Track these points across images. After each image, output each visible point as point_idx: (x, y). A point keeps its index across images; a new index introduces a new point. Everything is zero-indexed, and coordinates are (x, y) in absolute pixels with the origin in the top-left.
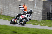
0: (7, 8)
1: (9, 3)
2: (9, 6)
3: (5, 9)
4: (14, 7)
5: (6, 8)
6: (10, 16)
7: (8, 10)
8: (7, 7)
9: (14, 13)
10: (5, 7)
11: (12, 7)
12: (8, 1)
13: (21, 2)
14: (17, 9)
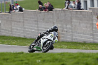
0: (70, 28)
1: (71, 19)
2: (73, 23)
3: (65, 30)
4: (81, 25)
5: (66, 28)
6: (76, 41)
7: (72, 32)
8: (69, 26)
9: (82, 35)
10: (65, 26)
11: (78, 24)
12: (70, 15)
13: (93, 13)
14: (86, 27)
